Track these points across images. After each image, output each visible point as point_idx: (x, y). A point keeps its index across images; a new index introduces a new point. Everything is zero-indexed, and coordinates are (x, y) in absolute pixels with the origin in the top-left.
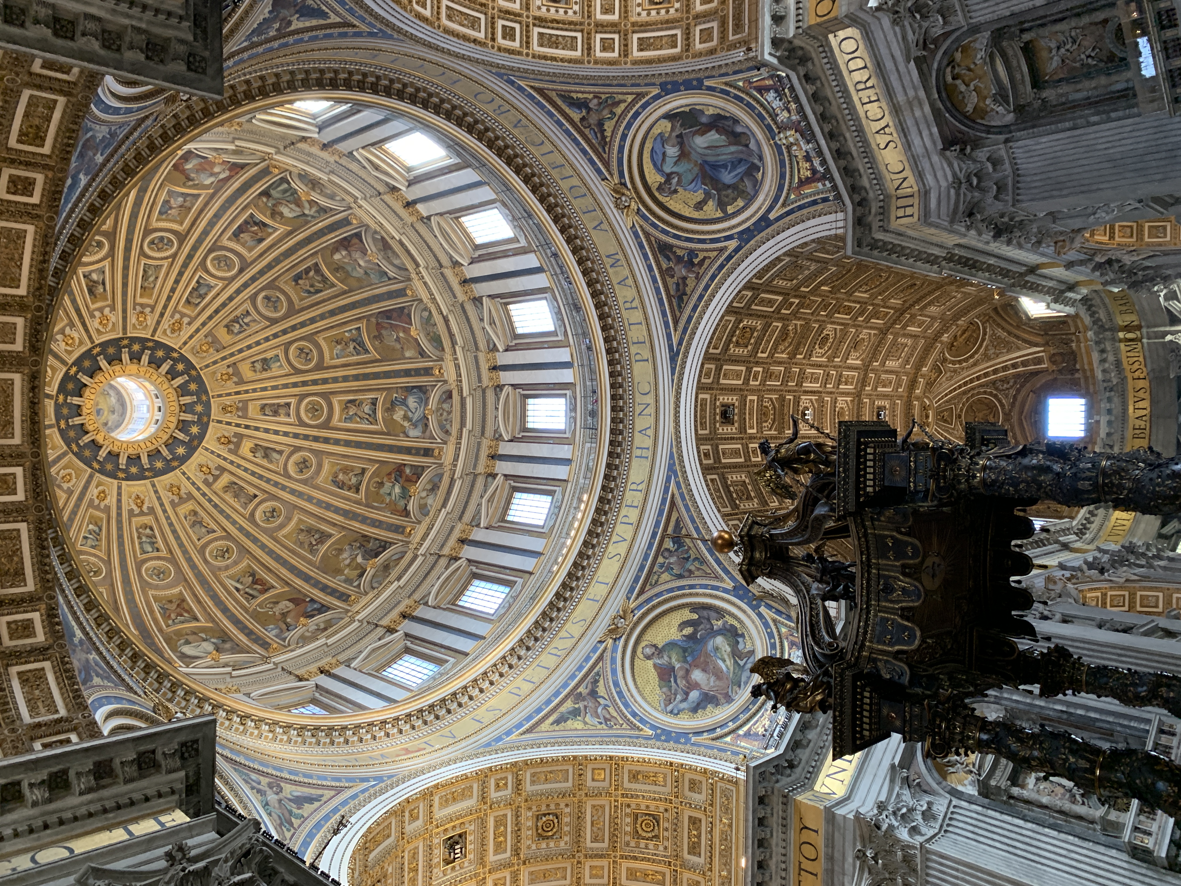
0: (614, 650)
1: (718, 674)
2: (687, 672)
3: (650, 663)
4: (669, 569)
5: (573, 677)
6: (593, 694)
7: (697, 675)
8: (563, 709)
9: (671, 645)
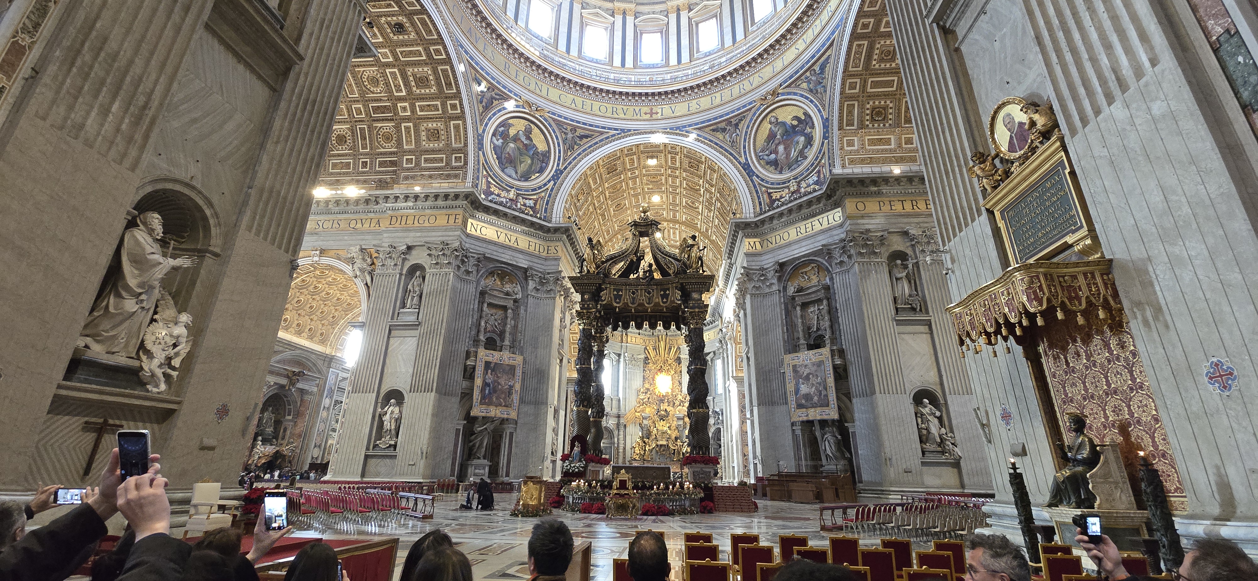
0: (758, 110)
1: (788, 155)
2: (779, 143)
3: (770, 126)
4: (809, 82)
5: (733, 112)
6: (737, 125)
7: (781, 148)
8: (719, 125)
9: (784, 124)
